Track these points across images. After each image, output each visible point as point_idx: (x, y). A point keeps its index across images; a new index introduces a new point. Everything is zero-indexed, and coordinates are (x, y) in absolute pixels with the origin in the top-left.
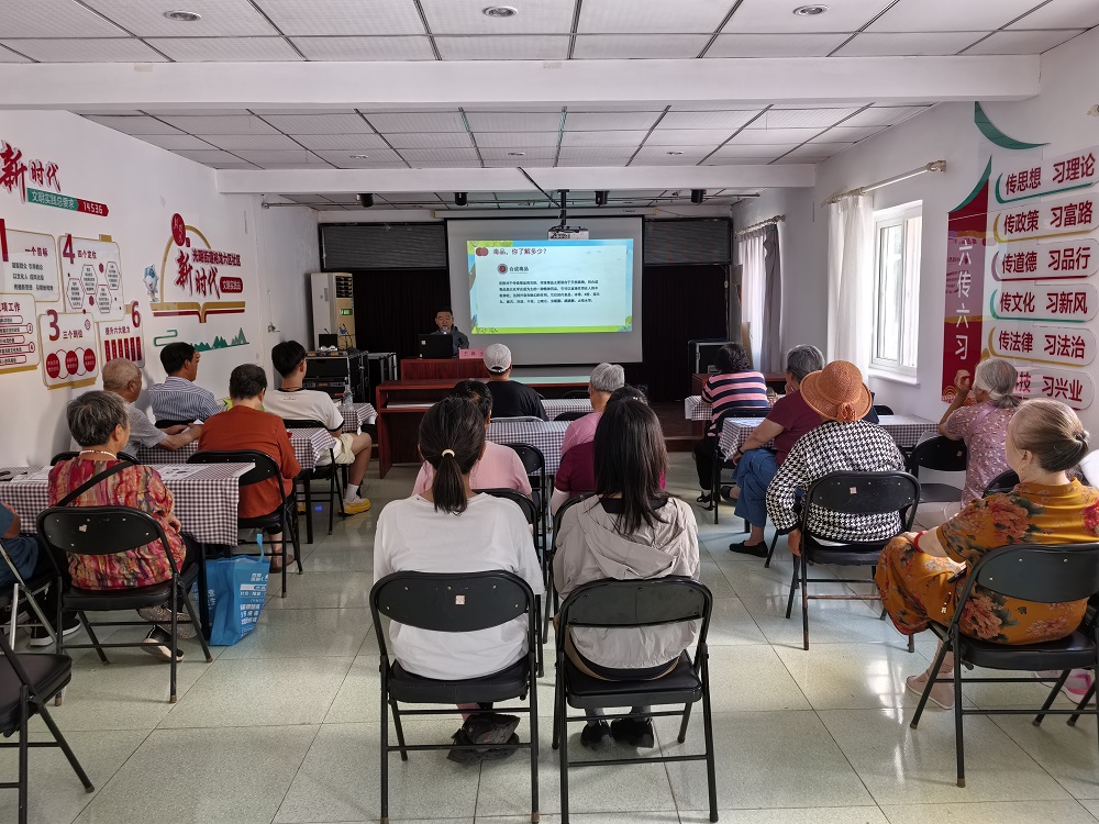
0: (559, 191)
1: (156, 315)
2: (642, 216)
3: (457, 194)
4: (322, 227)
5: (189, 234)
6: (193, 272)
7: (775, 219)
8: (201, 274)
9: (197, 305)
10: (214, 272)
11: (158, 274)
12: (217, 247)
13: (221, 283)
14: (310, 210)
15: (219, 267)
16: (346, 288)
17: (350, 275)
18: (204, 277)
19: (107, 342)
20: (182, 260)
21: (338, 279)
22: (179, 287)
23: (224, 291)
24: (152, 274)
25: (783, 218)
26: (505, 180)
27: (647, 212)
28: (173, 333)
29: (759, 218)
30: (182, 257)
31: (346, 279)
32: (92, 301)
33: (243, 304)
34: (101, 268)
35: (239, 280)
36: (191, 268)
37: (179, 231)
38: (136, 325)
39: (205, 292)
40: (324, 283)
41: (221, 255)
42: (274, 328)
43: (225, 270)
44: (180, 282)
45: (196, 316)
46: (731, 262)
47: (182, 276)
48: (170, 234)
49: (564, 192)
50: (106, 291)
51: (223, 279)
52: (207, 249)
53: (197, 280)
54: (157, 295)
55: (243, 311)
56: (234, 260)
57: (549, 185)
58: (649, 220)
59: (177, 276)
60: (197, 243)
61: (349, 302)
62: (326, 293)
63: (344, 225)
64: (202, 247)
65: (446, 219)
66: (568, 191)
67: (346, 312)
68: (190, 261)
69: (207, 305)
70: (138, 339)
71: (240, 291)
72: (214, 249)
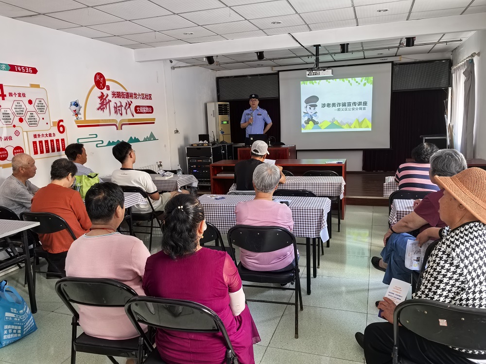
0: (314, 46)
1: (79, 126)
2: (392, 62)
3: (258, 53)
4: (218, 79)
5: (109, 83)
6: (112, 103)
7: (472, 56)
8: (119, 104)
9: (113, 121)
10: (129, 103)
12: (133, 90)
13: (136, 109)
14: (210, 71)
15: (133, 100)
16: (225, 110)
17: (228, 103)
18: (121, 106)
19: (35, 143)
20: (102, 97)
23: (137, 113)
24: (76, 105)
25: (479, 54)
27: (396, 59)
28: (95, 136)
29: (464, 57)
30: (103, 95)
31: (226, 105)
32: (21, 120)
33: (154, 119)
34: (30, 102)
35: (151, 107)
36: (110, 101)
37: (100, 81)
38: (61, 132)
39: (121, 114)
40: (213, 107)
41: (135, 94)
42: (177, 131)
43: (139, 102)
44: (101, 109)
45: (115, 127)
47: (102, 106)
48: (93, 83)
49: (317, 47)
50: (35, 114)
51: (136, 107)
52: (124, 91)
53: (115, 108)
54: (80, 116)
55: (154, 123)
58: (396, 64)
59: (97, 106)
60: (115, 88)
61: (227, 117)
62: (214, 113)
63: (228, 77)
64: (121, 90)
65: (279, 71)
66: (320, 45)
67: (225, 122)
68: (109, 98)
69: (123, 120)
70: (63, 139)
71: (152, 113)
72: (129, 91)
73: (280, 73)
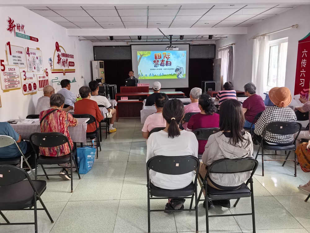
0: (169, 35)
1: (52, 73)
2: (189, 44)
3: (138, 36)
4: (94, 47)
5: (60, 48)
6: (61, 60)
7: (232, 44)
8: (64, 61)
9: (62, 70)
10: (67, 60)
11: (52, 60)
12: (68, 52)
13: (69, 64)
14: (91, 42)
15: (68, 58)
16: (102, 65)
17: (103, 61)
18: (64, 62)
19: (39, 81)
20: (58, 56)
21: (100, 62)
22: (58, 64)
23: (70, 66)
25: (234, 44)
26: (153, 32)
27: (191, 43)
28: (57, 78)
29: (226, 44)
30: (59, 55)
31: (102, 63)
32: (35, 68)
33: (74, 70)
34: (37, 58)
35: (73, 62)
36: (61, 58)
37: (58, 48)
38: (47, 76)
39: (65, 66)
40: (96, 64)
41: (68, 55)
42: (83, 77)
43: (70, 60)
44: (58, 63)
45: (63, 73)
46: (215, 58)
47: (58, 61)
48: (55, 48)
49: (171, 36)
50: (39, 65)
51: (69, 62)
52: (65, 53)
53: (63, 62)
54: (52, 67)
55: (75, 72)
56: (72, 56)
57: (167, 34)
58: (191, 45)
59: (57, 61)
60: (62, 51)
61: (103, 70)
62: (97, 67)
63: (101, 46)
64: (64, 52)
65: (131, 45)
66: (172, 35)
67: (102, 73)
68: (61, 57)
69: (66, 70)
70: (48, 80)
71: (74, 66)
72: (67, 53)
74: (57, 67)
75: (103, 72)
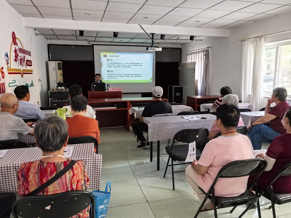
0: (151, 34)
3: (115, 33)
4: (49, 46)
5: (17, 41)
6: (19, 56)
7: (208, 48)
8: (21, 58)
10: (24, 57)
11: (9, 56)
12: (25, 48)
13: (27, 63)
14: (46, 39)
15: (26, 56)
16: (60, 67)
17: (61, 62)
18: (22, 59)
21: (58, 63)
22: (15, 62)
23: (28, 65)
24: (7, 56)
25: (210, 47)
26: (134, 28)
28: (14, 82)
30: (16, 50)
31: (60, 64)
33: (32, 71)
35: (31, 61)
36: (18, 55)
38: (3, 78)
39: (22, 65)
40: (53, 65)
41: (26, 51)
42: (40, 80)
43: (27, 58)
44: (16, 60)
45: (20, 75)
46: (181, 62)
47: (16, 58)
48: (11, 40)
51: (27, 60)
53: (20, 60)
54: (9, 65)
56: (29, 54)
59: (14, 58)
60: (19, 46)
61: (61, 72)
62: (54, 68)
63: (57, 45)
64: (21, 47)
66: (155, 34)
68: (18, 52)
69: (23, 70)
70: (4, 83)
72: (24, 48)
73: (94, 46)
74: (15, 65)
75: (62, 74)
